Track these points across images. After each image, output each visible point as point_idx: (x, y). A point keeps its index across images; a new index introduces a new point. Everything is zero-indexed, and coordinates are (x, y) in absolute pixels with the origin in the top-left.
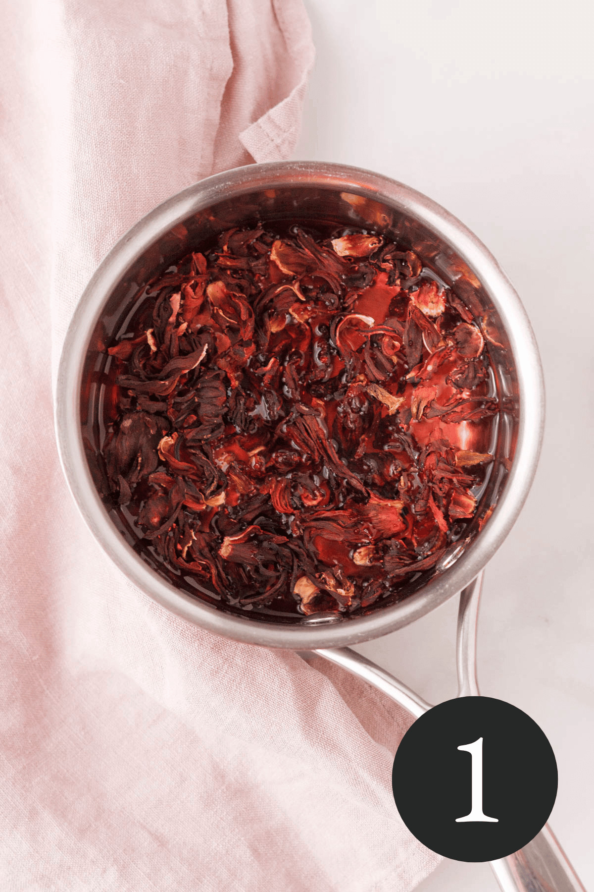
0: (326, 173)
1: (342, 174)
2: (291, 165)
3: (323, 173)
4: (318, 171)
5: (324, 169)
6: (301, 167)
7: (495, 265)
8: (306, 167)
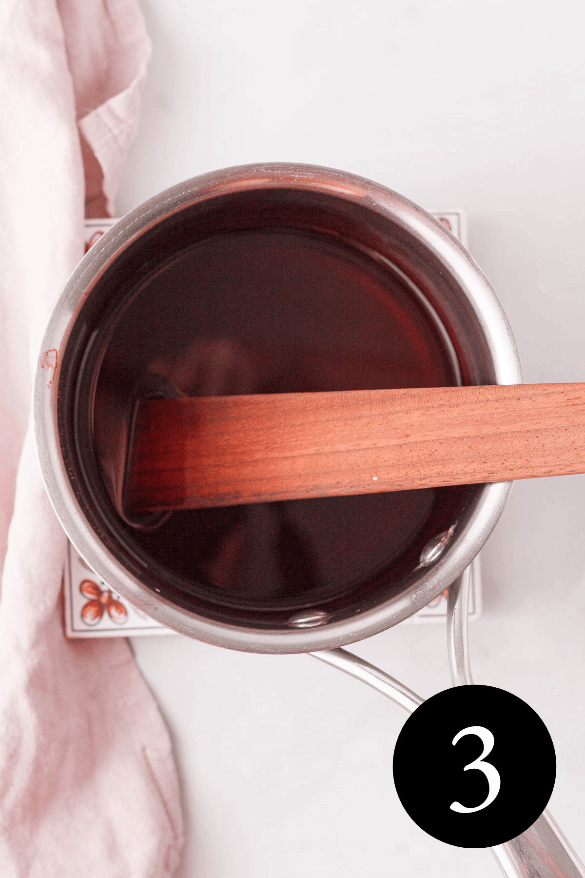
0: (293, 174)
1: (309, 174)
2: (257, 168)
3: (290, 174)
4: (285, 172)
5: (290, 170)
6: (267, 169)
7: (467, 259)
8: (273, 169)
